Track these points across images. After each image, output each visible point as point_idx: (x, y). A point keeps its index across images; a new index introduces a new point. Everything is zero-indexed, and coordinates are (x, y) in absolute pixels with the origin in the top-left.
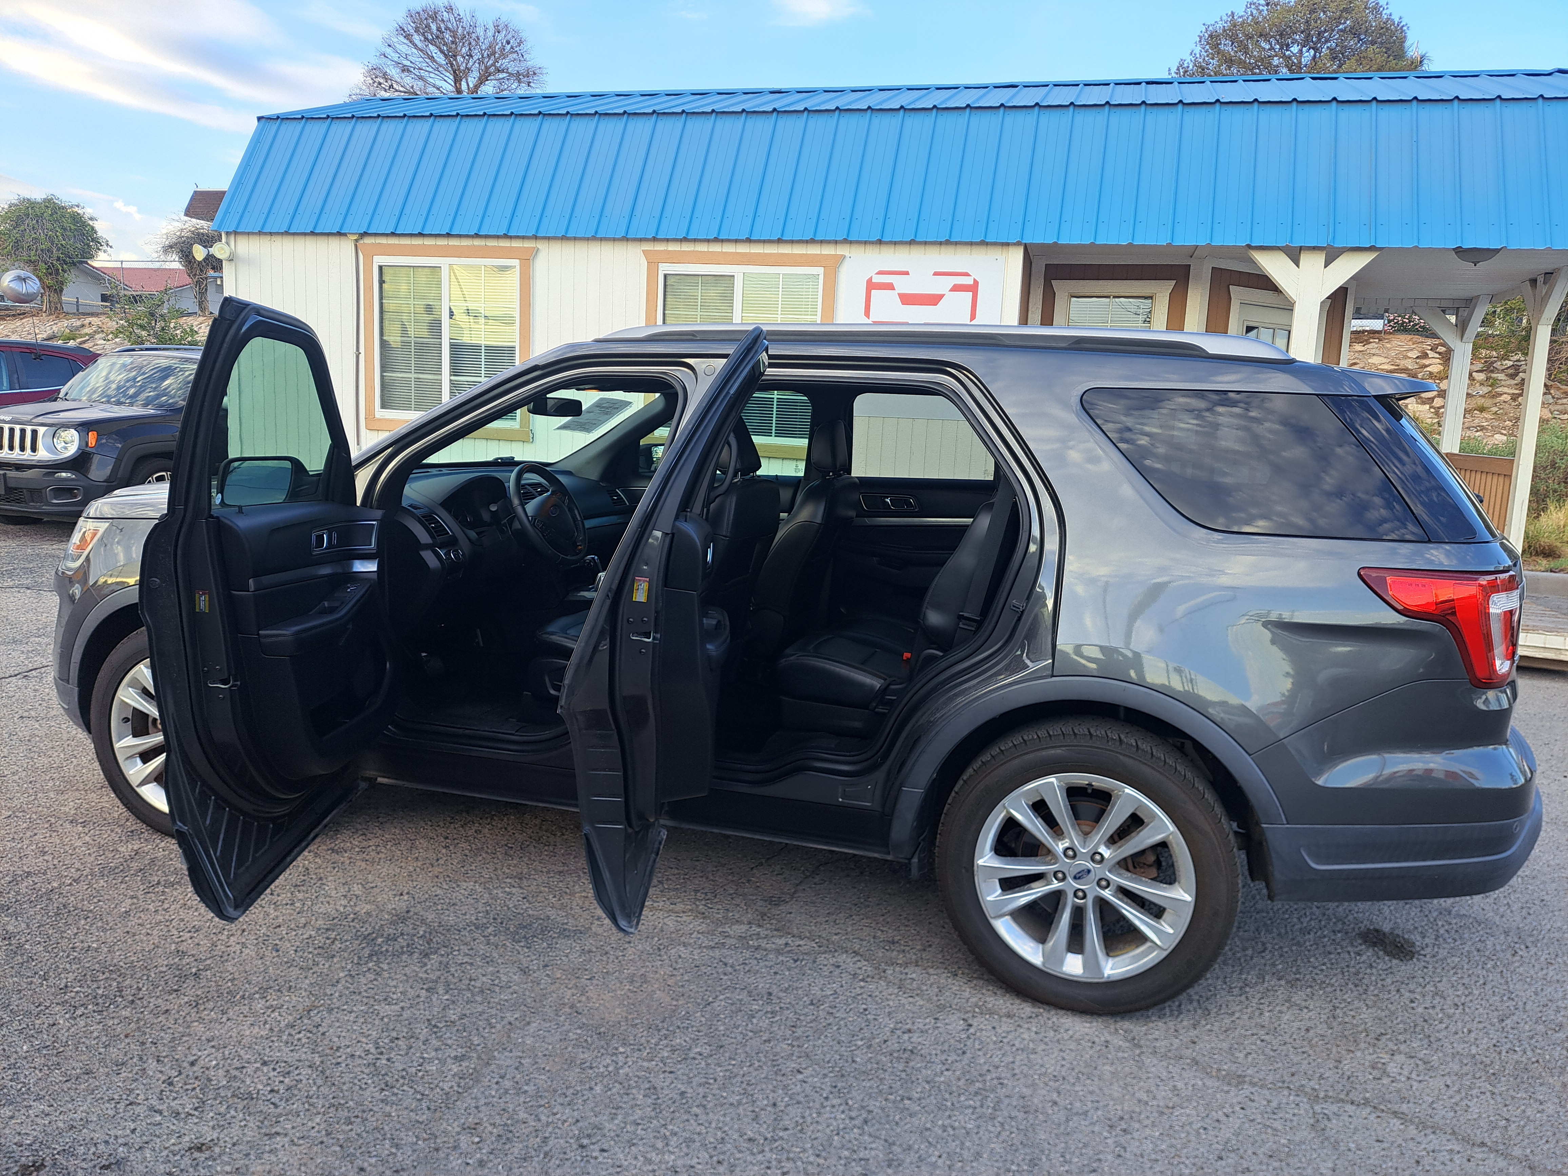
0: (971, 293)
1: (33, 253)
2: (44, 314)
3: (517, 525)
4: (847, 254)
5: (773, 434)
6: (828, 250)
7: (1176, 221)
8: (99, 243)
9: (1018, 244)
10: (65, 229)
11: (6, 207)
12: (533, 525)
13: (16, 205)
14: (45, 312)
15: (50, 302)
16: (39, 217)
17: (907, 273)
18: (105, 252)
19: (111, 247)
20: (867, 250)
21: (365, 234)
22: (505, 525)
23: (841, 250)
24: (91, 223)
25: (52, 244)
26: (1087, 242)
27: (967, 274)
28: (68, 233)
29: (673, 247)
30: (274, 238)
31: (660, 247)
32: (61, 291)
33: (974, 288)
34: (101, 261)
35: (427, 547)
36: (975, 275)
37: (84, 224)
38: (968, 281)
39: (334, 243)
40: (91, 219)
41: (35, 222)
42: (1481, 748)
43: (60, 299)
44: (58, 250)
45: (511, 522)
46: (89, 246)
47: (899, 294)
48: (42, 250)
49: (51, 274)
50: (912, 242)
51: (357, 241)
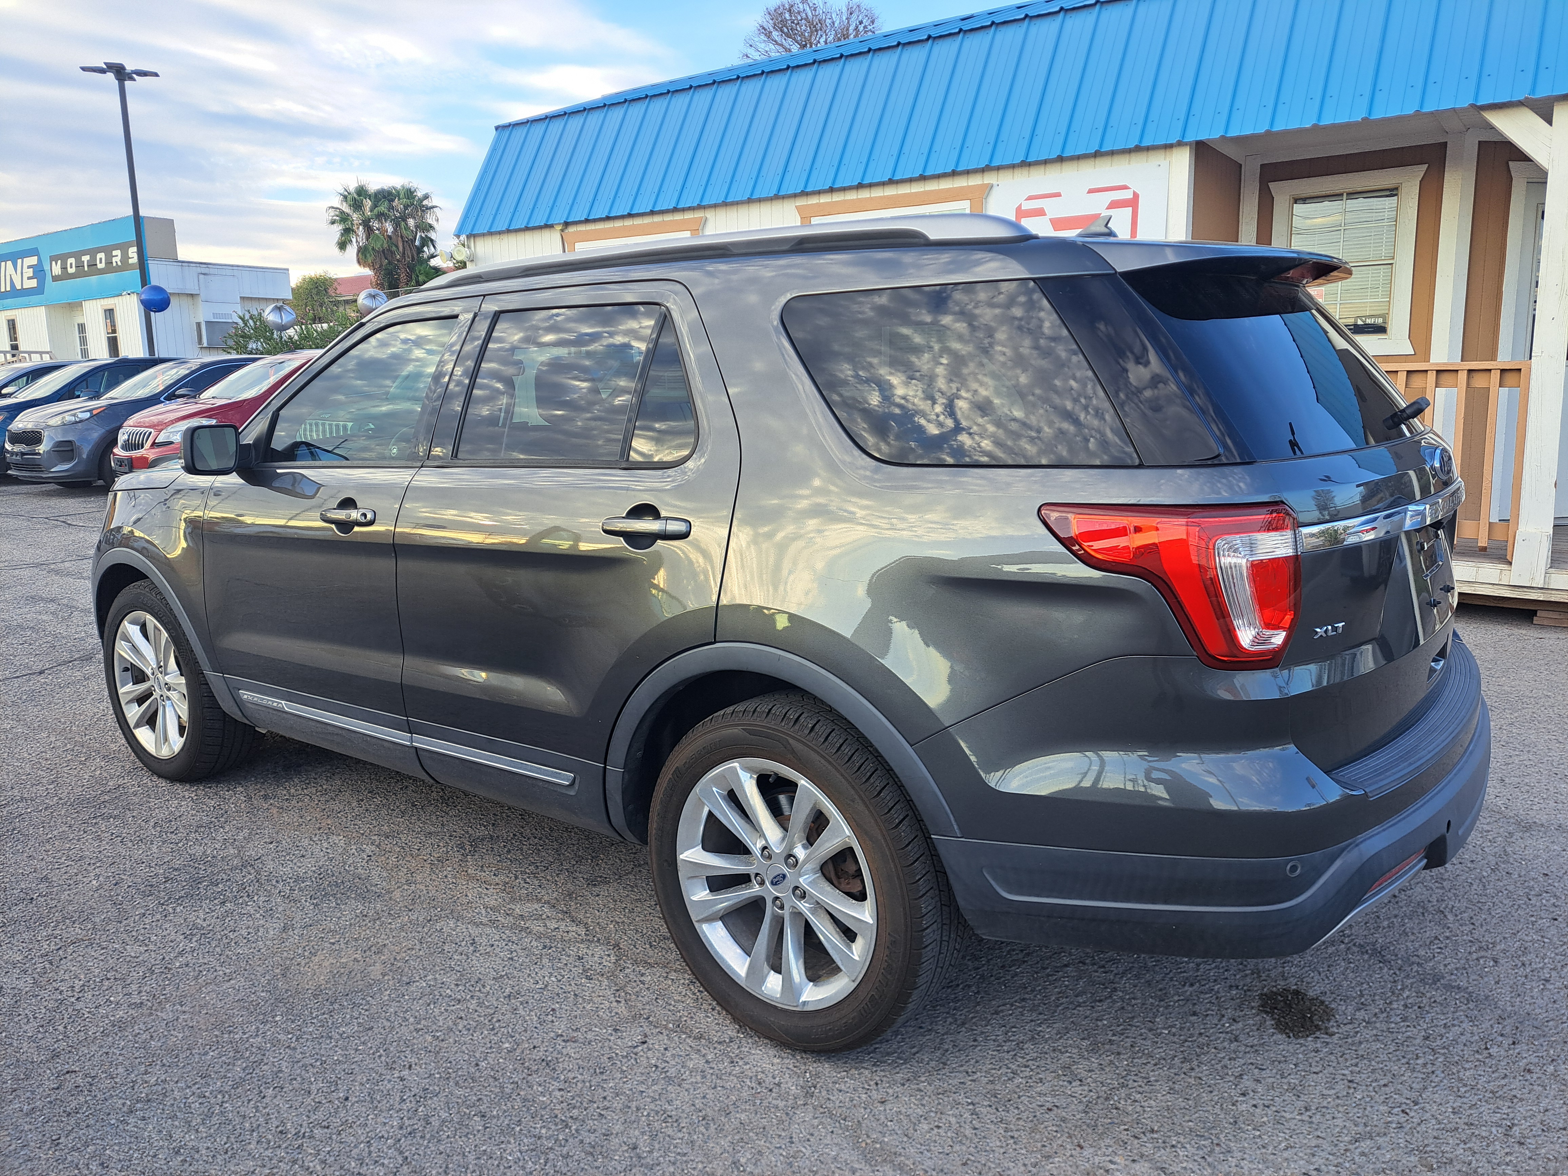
0: (1131, 209)
4: (995, 183)
6: (975, 181)
7: (1378, 88)
9: (1180, 144)
17: (1058, 195)
20: (1016, 176)
21: (567, 224)
23: (989, 179)
26: (1261, 129)
27: (1125, 187)
29: (825, 199)
31: (813, 200)
33: (1133, 203)
36: (1135, 187)
38: (1127, 195)
39: (546, 234)
42: (1267, 749)
47: (1050, 220)
50: (1061, 159)
51: (562, 230)
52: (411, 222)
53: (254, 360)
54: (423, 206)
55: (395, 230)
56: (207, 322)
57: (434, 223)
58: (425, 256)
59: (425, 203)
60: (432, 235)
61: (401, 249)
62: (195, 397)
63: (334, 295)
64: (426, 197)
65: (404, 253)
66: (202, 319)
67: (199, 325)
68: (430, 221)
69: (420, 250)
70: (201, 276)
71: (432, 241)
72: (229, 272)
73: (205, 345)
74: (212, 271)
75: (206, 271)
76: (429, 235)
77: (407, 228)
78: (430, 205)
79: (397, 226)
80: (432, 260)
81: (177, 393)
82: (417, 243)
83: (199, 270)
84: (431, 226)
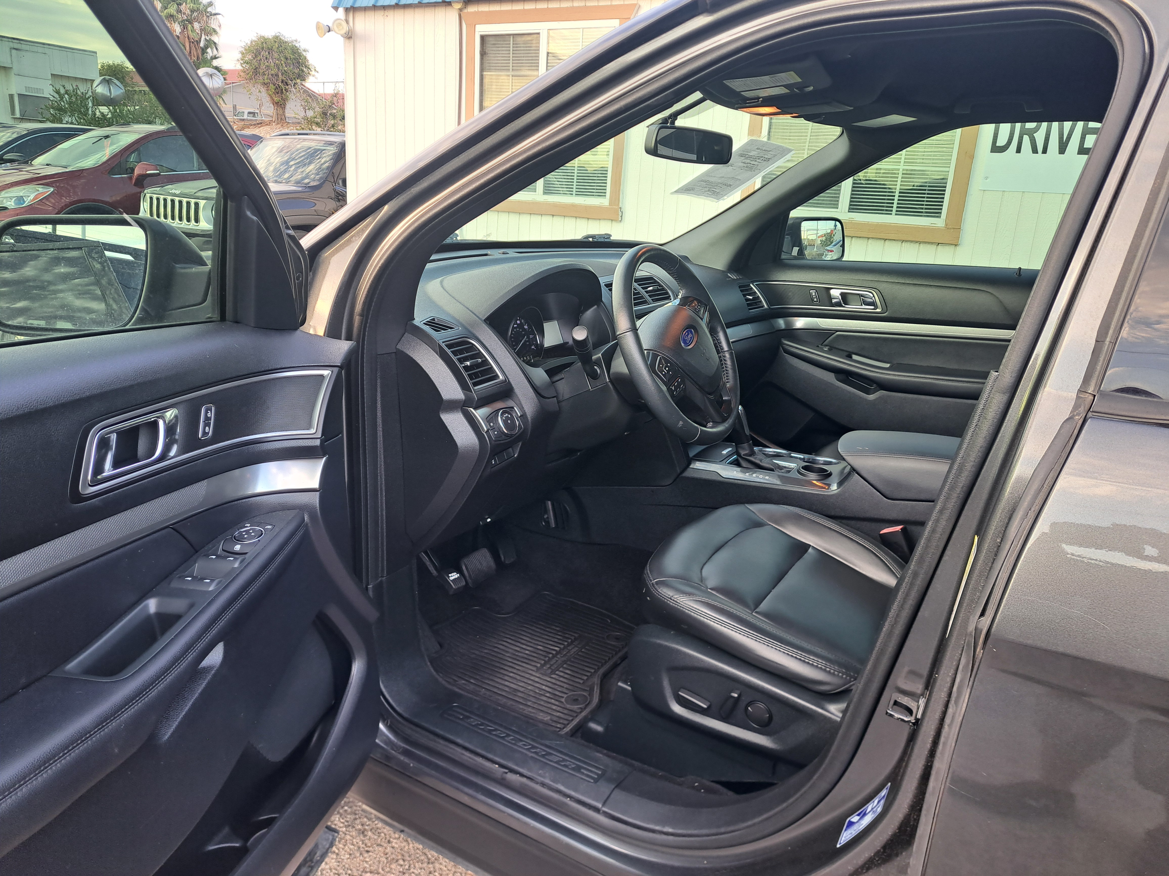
1: (266, 77)
2: (274, 124)
3: (619, 366)
5: (894, 212)
8: (310, 69)
10: (287, 59)
11: (249, 43)
12: (651, 368)
13: (255, 41)
14: (274, 122)
15: (277, 115)
16: (270, 50)
18: (313, 76)
19: (317, 72)
21: (467, 2)
22: (598, 363)
24: (304, 53)
25: (279, 70)
28: (289, 61)
30: (387, 13)
32: (285, 105)
34: (312, 84)
35: (452, 406)
37: (300, 55)
40: (304, 51)
41: (267, 53)
43: (284, 112)
44: (282, 74)
45: (609, 357)
46: (303, 71)
48: (272, 75)
49: (278, 93)
51: (461, 10)
52: (196, 25)
53: (85, 131)
54: (208, 12)
55: (182, 32)
56: (20, 95)
57: (217, 29)
58: (209, 58)
59: (209, 9)
60: (215, 38)
61: (188, 48)
62: (26, 163)
63: (130, 83)
64: (210, 4)
65: (190, 52)
66: (14, 91)
67: (11, 96)
68: (213, 26)
69: (204, 51)
70: (14, 51)
71: (215, 43)
72: (40, 50)
73: (18, 115)
74: (24, 47)
75: (16, 46)
76: (213, 39)
77: (193, 30)
78: (213, 12)
79: (184, 28)
80: (214, 61)
81: (6, 157)
82: (202, 44)
83: (12, 45)
84: (215, 31)
